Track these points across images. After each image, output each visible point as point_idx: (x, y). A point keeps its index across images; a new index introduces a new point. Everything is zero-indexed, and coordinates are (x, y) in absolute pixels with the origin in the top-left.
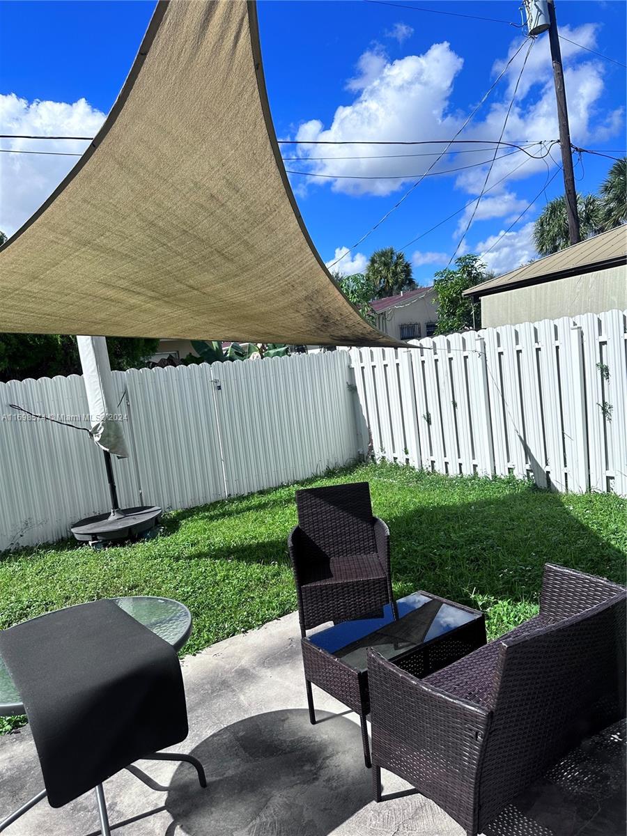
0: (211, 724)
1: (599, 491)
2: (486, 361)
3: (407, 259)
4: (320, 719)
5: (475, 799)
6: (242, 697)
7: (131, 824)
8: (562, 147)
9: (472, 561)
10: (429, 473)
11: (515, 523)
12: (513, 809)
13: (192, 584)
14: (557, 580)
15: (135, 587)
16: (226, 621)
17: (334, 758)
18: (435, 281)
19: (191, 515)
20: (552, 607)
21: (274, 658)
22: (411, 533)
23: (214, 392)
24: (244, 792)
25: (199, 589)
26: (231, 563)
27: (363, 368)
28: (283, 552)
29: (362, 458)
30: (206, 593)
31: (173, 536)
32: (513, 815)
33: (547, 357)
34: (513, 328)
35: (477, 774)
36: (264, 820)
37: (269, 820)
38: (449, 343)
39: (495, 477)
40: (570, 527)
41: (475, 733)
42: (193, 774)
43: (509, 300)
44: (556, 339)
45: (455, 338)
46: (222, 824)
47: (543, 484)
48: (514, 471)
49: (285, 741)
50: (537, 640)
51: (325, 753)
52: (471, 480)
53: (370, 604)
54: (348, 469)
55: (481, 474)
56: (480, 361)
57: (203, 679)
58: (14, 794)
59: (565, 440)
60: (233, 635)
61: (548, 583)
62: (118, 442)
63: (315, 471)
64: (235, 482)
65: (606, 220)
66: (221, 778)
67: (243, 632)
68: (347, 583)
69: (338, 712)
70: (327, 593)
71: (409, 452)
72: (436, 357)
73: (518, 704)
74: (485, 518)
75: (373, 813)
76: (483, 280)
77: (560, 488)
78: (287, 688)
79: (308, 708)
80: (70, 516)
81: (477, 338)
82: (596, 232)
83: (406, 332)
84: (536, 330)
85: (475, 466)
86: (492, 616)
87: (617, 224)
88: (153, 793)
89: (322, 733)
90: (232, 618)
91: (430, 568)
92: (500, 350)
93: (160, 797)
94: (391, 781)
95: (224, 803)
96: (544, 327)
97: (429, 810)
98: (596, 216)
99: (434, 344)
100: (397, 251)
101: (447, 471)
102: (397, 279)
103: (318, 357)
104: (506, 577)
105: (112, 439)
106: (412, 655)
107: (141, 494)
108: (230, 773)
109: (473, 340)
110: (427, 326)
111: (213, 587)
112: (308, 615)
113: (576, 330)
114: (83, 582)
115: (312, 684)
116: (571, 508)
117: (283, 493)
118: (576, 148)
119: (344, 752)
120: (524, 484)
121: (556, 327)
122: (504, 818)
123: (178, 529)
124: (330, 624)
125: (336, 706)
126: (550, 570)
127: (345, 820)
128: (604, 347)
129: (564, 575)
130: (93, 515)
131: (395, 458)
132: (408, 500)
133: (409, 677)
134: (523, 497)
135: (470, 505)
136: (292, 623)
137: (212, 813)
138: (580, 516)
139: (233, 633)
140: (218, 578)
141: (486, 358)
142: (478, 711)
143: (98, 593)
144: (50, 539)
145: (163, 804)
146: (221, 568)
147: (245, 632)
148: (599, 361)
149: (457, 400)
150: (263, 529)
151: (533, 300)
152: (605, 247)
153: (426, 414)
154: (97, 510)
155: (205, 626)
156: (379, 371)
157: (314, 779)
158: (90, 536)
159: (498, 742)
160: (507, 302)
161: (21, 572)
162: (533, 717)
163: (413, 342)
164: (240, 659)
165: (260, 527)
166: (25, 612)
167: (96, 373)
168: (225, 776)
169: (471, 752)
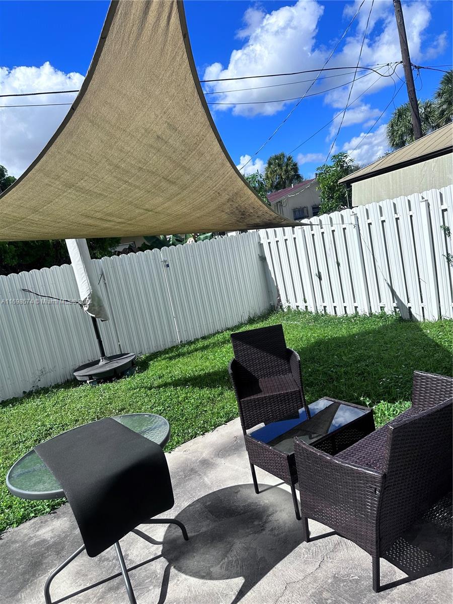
0: (187, 498)
1: (448, 318)
2: (359, 230)
3: (295, 160)
4: (262, 490)
5: (376, 534)
6: (206, 479)
7: (140, 567)
8: (405, 66)
9: (359, 374)
10: (322, 315)
11: (388, 346)
12: (402, 541)
13: (163, 404)
14: (423, 382)
15: (123, 409)
16: (189, 428)
17: (275, 515)
18: (316, 174)
19: (156, 358)
20: (421, 401)
21: (225, 451)
22: (314, 359)
23: (164, 269)
24: (214, 541)
25: (168, 408)
26: (189, 388)
27: (269, 243)
28: (224, 378)
29: (273, 308)
30: (173, 410)
31: (145, 372)
32: (403, 545)
33: (404, 224)
34: (378, 204)
35: (377, 517)
36: (231, 559)
37: (234, 559)
38: (331, 219)
39: (371, 314)
40: (428, 345)
41: (374, 489)
42: (179, 532)
43: (373, 184)
44: (410, 210)
45: (335, 215)
46: (202, 563)
47: (407, 317)
48: (385, 309)
49: (239, 506)
50: (413, 423)
51: (268, 512)
52: (353, 318)
53: (290, 409)
54: (264, 317)
55: (360, 313)
56: (355, 231)
57: (177, 469)
58: (58, 553)
59: (421, 283)
60: (195, 437)
61: (417, 385)
62: (101, 310)
63: (240, 320)
64: (184, 332)
65: (440, 118)
66: (198, 533)
67: (202, 434)
68: (272, 395)
69: (274, 484)
70: (259, 403)
71: (307, 301)
72: (322, 230)
73: (402, 468)
74: (367, 343)
75: (304, 549)
76: (352, 171)
77: (419, 318)
78: (237, 470)
79: (253, 483)
80: (72, 364)
81: (352, 214)
82: (433, 128)
83: (297, 213)
84: (394, 205)
85: (356, 307)
86: (377, 412)
87: (448, 121)
88: (153, 546)
89: (265, 499)
90: (193, 425)
91: (329, 382)
92: (369, 221)
93: (157, 549)
94: (316, 527)
95: (202, 550)
96: (401, 202)
97: (344, 545)
98: (433, 116)
99: (320, 221)
100: (287, 155)
101: (336, 313)
102: (288, 175)
103: (236, 238)
104: (385, 384)
105: (96, 308)
106: (324, 441)
107: (120, 345)
108: (204, 529)
109: (349, 216)
110: (313, 208)
111: (178, 405)
112: (247, 419)
113: (424, 202)
114: (86, 409)
115: (255, 466)
116: (428, 332)
117: (220, 337)
118: (415, 66)
119: (281, 511)
120: (392, 318)
121: (409, 201)
122: (397, 547)
123: (148, 368)
124: (262, 425)
125: (272, 480)
126: (418, 376)
127: (286, 556)
128: (445, 213)
129: (428, 378)
130: (88, 362)
131: (297, 307)
132: (309, 335)
133: (324, 454)
134: (393, 326)
135: (354, 335)
136: (236, 426)
137: (194, 557)
138: (435, 337)
139: (195, 436)
140: (180, 399)
141: (359, 228)
142: (376, 474)
143: (98, 416)
144: (59, 381)
145: (160, 553)
146: (181, 393)
147: (203, 434)
148: (442, 224)
149: (340, 261)
150: (208, 364)
151: (391, 182)
152: (441, 139)
153: (317, 273)
154: (90, 358)
155: (175, 433)
156: (282, 245)
157: (262, 530)
158: (87, 377)
159: (390, 495)
160: (371, 186)
161: (42, 406)
162: (413, 477)
163: (304, 221)
164: (202, 453)
165: (205, 362)
166: (49, 432)
167: (80, 262)
168: (200, 532)
169: (372, 503)
